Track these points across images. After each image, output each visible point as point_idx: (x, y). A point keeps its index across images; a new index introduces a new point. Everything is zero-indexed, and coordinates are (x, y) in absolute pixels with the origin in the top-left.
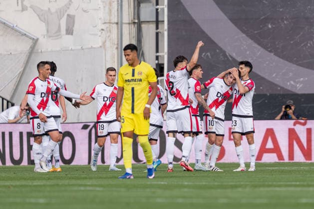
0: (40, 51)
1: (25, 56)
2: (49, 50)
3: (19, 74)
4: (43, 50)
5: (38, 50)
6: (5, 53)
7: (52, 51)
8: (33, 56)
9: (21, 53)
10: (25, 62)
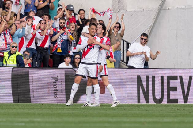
0: (168, 8)
1: (155, 12)
2: (175, 8)
3: (150, 27)
4: (170, 8)
5: (166, 7)
6: (139, 10)
7: (178, 9)
8: (162, 12)
9: (152, 10)
10: (155, 18)
